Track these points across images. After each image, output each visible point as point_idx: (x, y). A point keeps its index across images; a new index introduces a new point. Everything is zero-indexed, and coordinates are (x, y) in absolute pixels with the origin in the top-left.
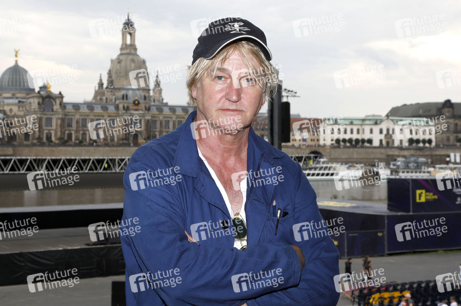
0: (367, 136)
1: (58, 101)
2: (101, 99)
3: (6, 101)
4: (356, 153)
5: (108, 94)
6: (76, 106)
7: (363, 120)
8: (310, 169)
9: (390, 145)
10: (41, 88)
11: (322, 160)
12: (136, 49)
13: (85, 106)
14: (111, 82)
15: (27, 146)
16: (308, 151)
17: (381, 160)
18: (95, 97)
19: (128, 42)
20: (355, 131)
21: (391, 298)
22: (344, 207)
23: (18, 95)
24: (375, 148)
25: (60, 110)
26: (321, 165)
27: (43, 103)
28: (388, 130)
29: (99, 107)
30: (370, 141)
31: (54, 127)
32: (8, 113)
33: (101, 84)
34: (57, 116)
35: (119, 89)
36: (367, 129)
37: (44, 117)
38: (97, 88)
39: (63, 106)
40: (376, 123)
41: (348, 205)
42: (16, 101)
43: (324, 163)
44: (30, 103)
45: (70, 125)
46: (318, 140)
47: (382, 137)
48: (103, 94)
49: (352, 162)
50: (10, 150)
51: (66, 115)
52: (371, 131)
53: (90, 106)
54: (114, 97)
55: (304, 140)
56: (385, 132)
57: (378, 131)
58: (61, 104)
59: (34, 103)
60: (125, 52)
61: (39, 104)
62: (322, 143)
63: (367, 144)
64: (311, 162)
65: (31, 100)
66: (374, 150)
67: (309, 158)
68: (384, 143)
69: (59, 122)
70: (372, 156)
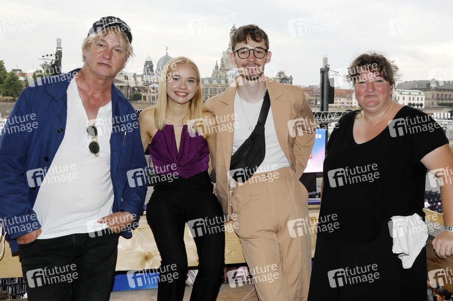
2: (217, 76)
5: (221, 73)
18: (213, 75)
28: (395, 97)
33: (217, 67)
38: (214, 69)
48: (218, 73)
53: (210, 80)
55: (343, 103)
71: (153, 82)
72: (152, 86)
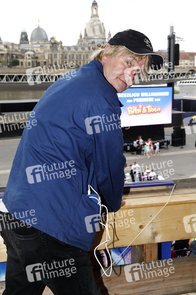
1: (60, 45)
2: (81, 44)
3: (35, 46)
6: (69, 48)
8: (189, 79)
10: (51, 38)
13: (73, 48)
16: (188, 70)
18: (78, 43)
19: (94, 13)
23: (40, 42)
25: (61, 50)
27: (52, 46)
29: (80, 48)
31: (58, 59)
32: (36, 52)
34: (60, 53)
35: (90, 39)
37: (53, 54)
38: (79, 38)
39: (62, 48)
42: (39, 46)
44: (46, 47)
45: (66, 58)
46: (194, 64)
48: (82, 41)
51: (64, 52)
53: (76, 48)
54: (87, 43)
55: (186, 64)
58: (61, 47)
59: (48, 46)
61: (50, 47)
64: (190, 76)
67: (189, 74)
69: (61, 56)
71: (28, 50)
72: (27, 53)
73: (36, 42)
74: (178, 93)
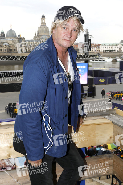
0: (114, 49)
1: (23, 40)
2: (35, 39)
3: (9, 40)
4: (110, 54)
5: (38, 37)
7: (113, 44)
8: (97, 59)
9: (121, 51)
10: (18, 36)
11: (100, 56)
12: (45, 24)
13: (31, 41)
14: (38, 34)
15: (15, 53)
16: (96, 54)
17: (118, 56)
19: (43, 22)
20: (110, 48)
21: (120, 95)
22: (107, 70)
23: (12, 38)
24: (116, 52)
26: (100, 58)
28: (120, 47)
30: (115, 50)
32: (9, 43)
33: (35, 35)
35: (41, 36)
36: (114, 47)
39: (25, 41)
40: (117, 45)
41: (108, 69)
42: (11, 40)
43: (101, 57)
46: (99, 50)
47: (118, 49)
49: (109, 57)
50: (10, 54)
52: (115, 48)
55: (95, 50)
56: (119, 48)
57: (117, 47)
60: (42, 25)
61: (18, 40)
62: (100, 51)
63: (114, 51)
64: (97, 57)
65: (16, 39)
66: (116, 53)
68: (119, 51)
70: (115, 55)
71: (5, 43)
72: (4, 44)
73: (9, 38)
74: (91, 66)
